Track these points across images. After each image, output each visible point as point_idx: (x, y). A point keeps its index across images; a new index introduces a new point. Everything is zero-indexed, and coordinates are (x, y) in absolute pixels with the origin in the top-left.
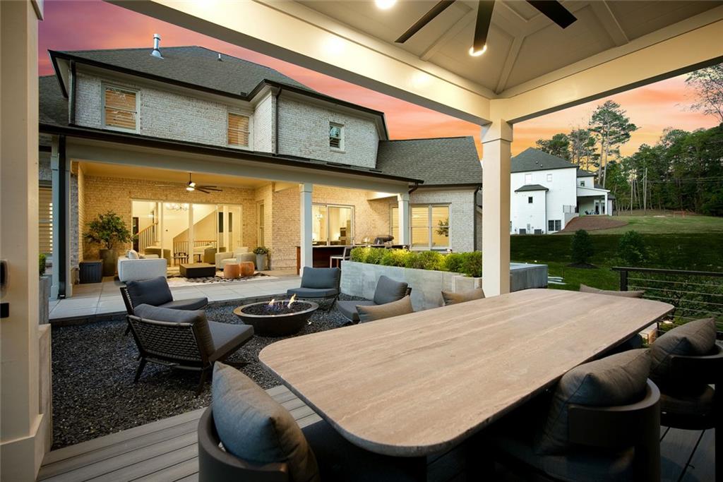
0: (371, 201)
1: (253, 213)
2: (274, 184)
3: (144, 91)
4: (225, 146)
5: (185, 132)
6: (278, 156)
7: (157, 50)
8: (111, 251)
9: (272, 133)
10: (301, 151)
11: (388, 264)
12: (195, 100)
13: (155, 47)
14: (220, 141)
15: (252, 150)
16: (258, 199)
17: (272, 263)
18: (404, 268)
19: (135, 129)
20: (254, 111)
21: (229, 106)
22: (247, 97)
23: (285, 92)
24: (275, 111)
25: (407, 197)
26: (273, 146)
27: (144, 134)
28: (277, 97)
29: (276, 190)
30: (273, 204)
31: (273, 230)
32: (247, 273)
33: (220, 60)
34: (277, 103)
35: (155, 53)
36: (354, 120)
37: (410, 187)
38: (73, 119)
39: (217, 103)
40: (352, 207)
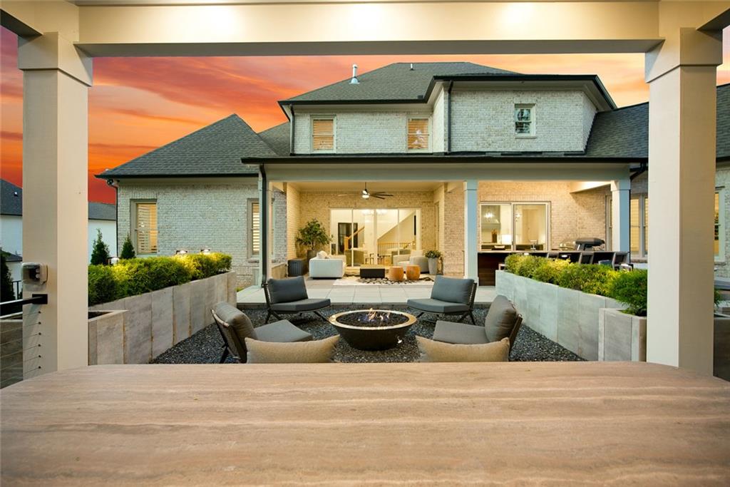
0: (577, 194)
1: (432, 216)
2: (446, 185)
3: (338, 116)
4: (405, 152)
5: (370, 145)
6: (450, 154)
7: (355, 77)
8: (314, 251)
9: (445, 131)
10: (478, 145)
11: (541, 279)
12: (378, 114)
13: (354, 76)
14: (399, 147)
15: (431, 152)
16: (435, 202)
17: (444, 267)
18: (557, 286)
19: (332, 150)
20: (433, 112)
21: (408, 113)
22: (423, 100)
23: (457, 83)
24: (447, 107)
25: (627, 184)
26: (445, 145)
27: (339, 153)
28: (450, 91)
29: (448, 191)
30: (445, 205)
31: (446, 233)
32: (412, 277)
33: (412, 69)
34: (449, 98)
35: (354, 81)
36: (550, 95)
37: (632, 170)
38: (293, 149)
39: (397, 112)
40: (546, 204)
